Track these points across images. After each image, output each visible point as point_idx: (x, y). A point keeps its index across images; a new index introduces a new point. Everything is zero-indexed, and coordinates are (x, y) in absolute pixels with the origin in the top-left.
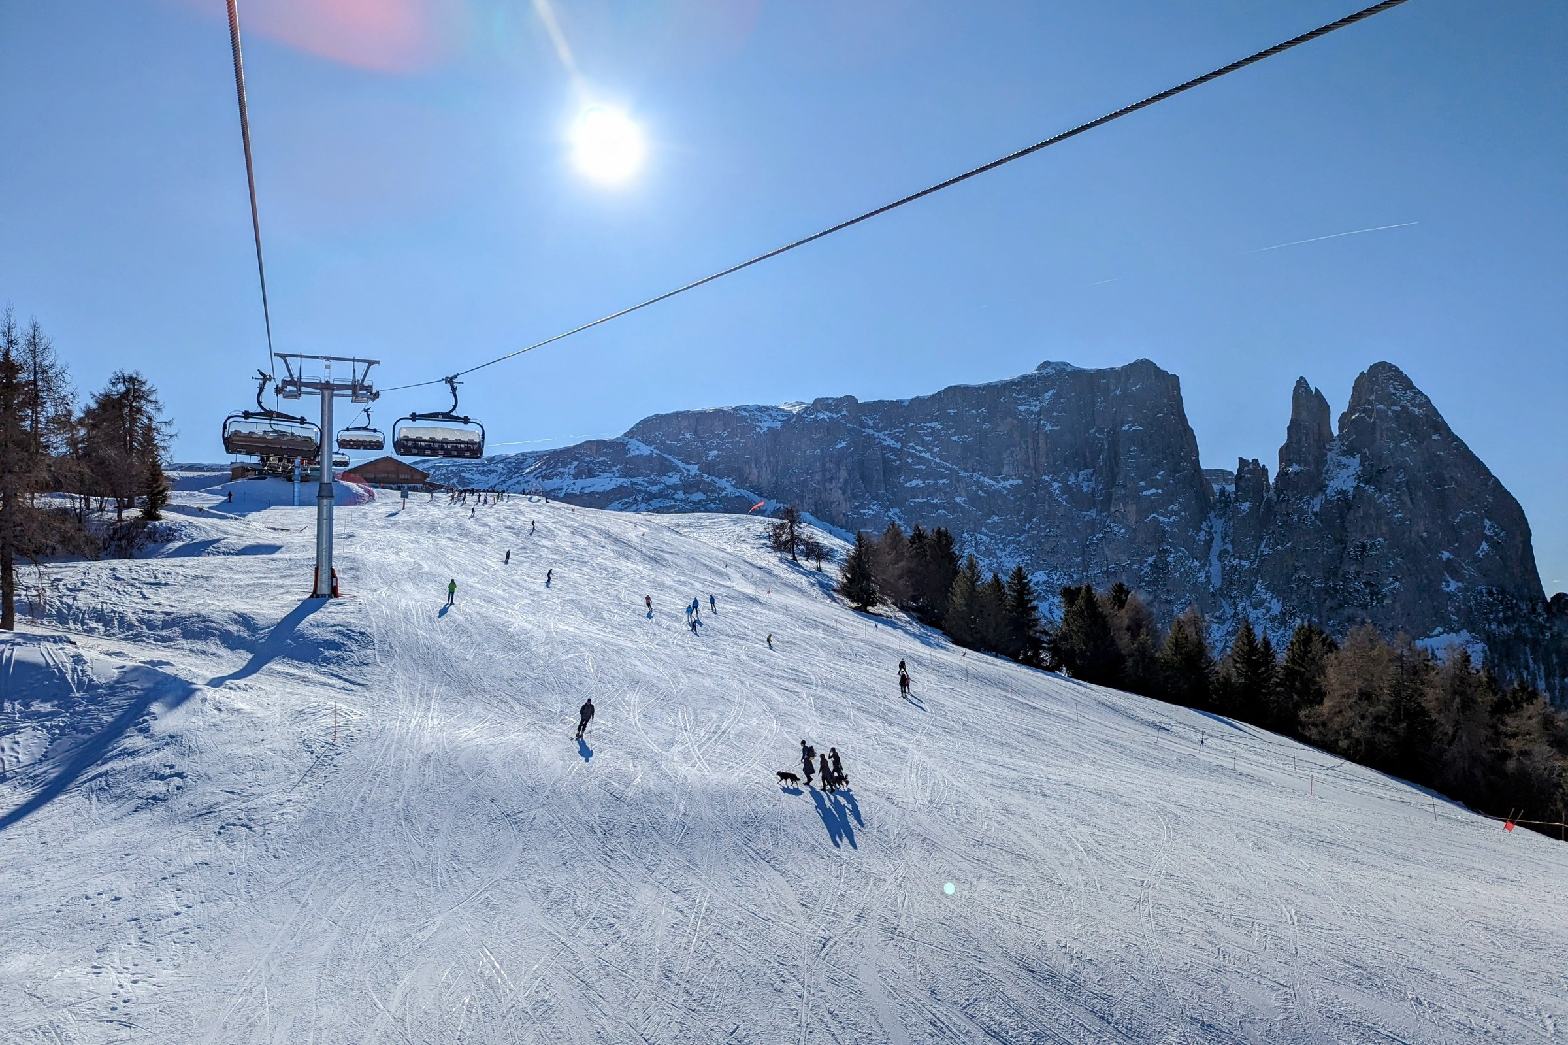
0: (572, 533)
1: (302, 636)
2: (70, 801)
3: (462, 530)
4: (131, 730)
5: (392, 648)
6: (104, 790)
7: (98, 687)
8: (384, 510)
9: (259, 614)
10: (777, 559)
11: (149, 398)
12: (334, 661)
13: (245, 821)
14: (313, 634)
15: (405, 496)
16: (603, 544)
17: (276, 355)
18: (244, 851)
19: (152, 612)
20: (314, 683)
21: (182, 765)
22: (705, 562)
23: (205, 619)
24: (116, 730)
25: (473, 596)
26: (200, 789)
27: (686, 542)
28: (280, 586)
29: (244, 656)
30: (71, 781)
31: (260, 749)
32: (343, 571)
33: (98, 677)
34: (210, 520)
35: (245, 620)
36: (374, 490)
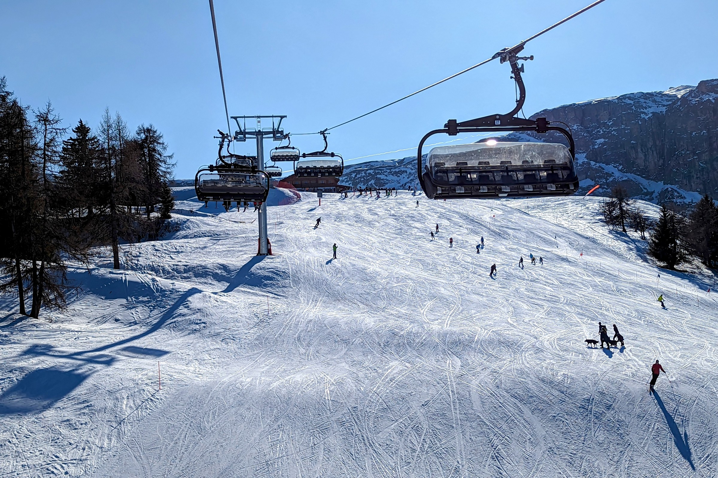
0: (439, 217)
1: (253, 274)
2: (163, 331)
3: (358, 218)
4: (181, 307)
5: (299, 279)
6: (175, 327)
7: (165, 291)
8: (307, 207)
9: (231, 264)
10: (607, 231)
11: (159, 142)
12: (270, 286)
13: (232, 338)
14: (259, 273)
15: (320, 196)
16: (461, 224)
17: (232, 117)
18: (232, 346)
19: (178, 265)
20: (260, 295)
21: (204, 319)
22: (540, 235)
23: (204, 267)
24: (176, 307)
25: (351, 255)
26: (213, 328)
27: (530, 221)
28: (241, 251)
29: (225, 284)
30: (162, 325)
31: (236, 315)
32: (275, 242)
33: (164, 287)
34: (198, 218)
35: (224, 267)
36: (301, 193)
